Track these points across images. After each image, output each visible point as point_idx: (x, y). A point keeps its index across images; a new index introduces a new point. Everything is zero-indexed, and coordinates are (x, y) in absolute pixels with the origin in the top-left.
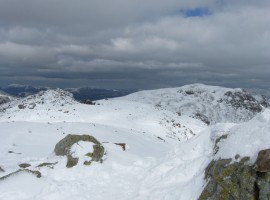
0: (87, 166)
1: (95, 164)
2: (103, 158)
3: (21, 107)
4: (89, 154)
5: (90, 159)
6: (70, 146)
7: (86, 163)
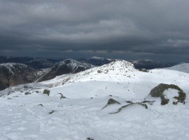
0: (175, 106)
1: (180, 104)
2: (185, 101)
3: (99, 72)
4: (175, 98)
5: (176, 100)
6: (162, 91)
7: (174, 103)
